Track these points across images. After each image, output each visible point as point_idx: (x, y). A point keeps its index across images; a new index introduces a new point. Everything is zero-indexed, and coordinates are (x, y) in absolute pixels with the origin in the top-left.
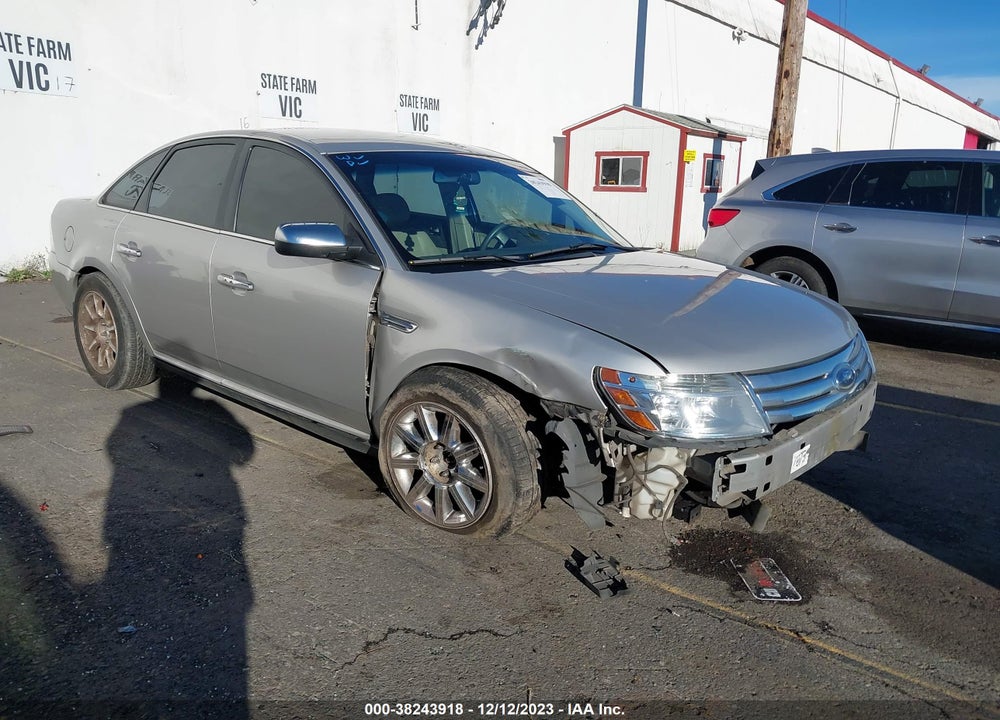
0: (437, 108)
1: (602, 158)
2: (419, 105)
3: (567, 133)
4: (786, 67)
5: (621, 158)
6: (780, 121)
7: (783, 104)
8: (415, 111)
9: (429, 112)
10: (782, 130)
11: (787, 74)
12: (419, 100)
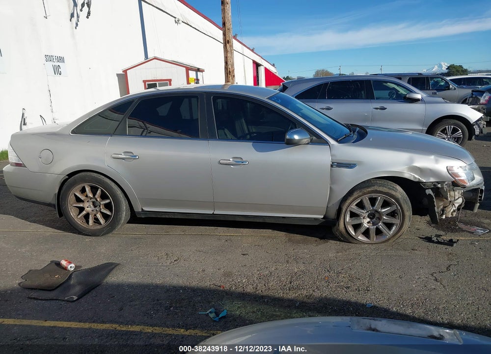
0: (64, 62)
1: (147, 83)
2: (55, 60)
3: (125, 71)
4: (227, 39)
5: (157, 83)
6: (229, 63)
7: (229, 55)
8: (54, 64)
9: (60, 64)
10: (230, 67)
11: (228, 42)
12: (54, 58)
